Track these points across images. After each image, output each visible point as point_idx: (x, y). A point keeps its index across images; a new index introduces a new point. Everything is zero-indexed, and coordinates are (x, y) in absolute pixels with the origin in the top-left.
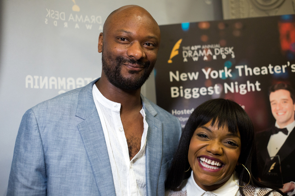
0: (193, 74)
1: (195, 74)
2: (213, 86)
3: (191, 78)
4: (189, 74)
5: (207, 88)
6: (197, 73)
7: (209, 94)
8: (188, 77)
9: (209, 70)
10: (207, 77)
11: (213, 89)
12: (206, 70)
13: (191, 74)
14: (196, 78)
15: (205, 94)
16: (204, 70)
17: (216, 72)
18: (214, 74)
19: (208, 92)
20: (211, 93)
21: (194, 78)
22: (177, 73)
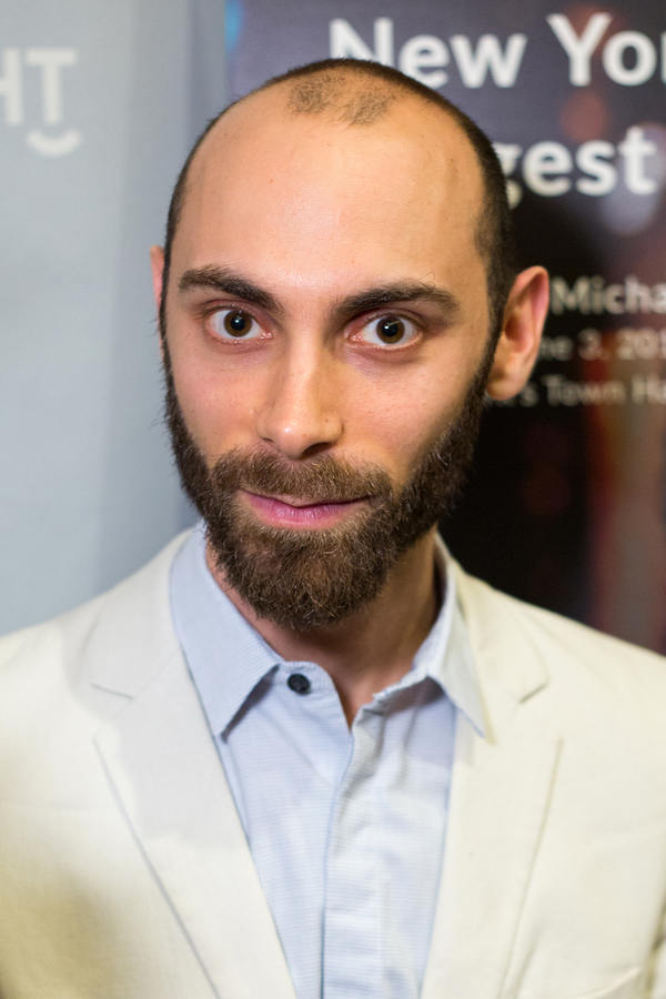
0: (489, 45)
1: (503, 46)
2: (616, 136)
3: (473, 76)
4: (461, 45)
5: (573, 148)
6: (517, 44)
7: (587, 187)
8: (452, 68)
9: (599, 23)
10: (580, 74)
11: (614, 161)
12: (579, 28)
13: (474, 47)
14: (506, 75)
15: (559, 187)
16: (560, 25)
17: (641, 43)
18: (630, 58)
19: (576, 174)
20: (602, 182)
21: (489, 76)
22: (384, 29)
